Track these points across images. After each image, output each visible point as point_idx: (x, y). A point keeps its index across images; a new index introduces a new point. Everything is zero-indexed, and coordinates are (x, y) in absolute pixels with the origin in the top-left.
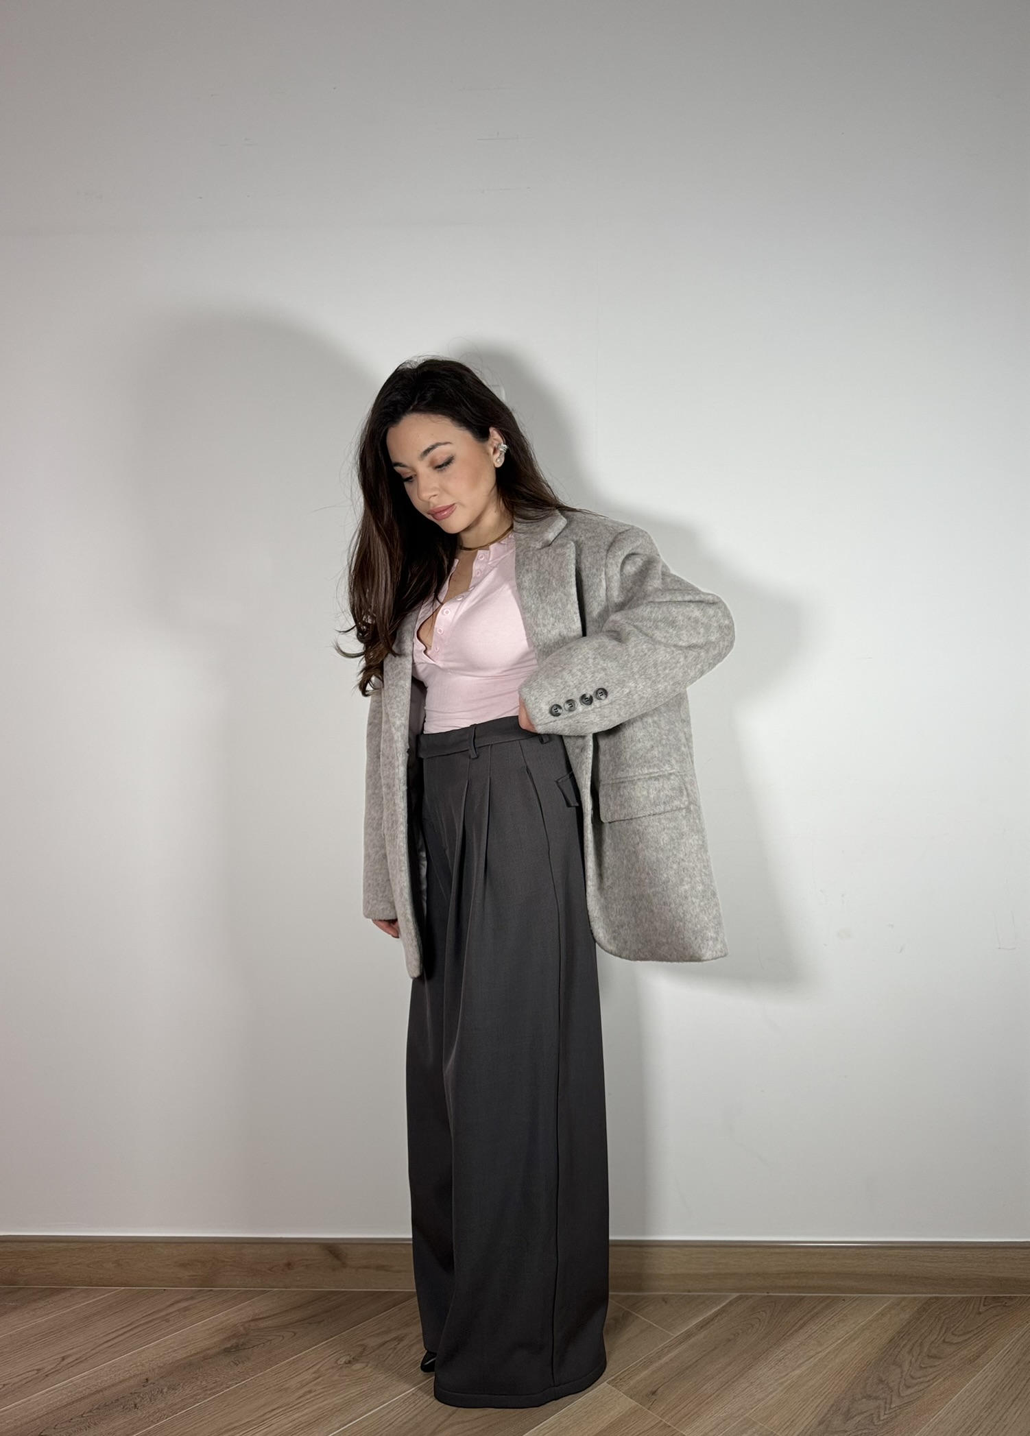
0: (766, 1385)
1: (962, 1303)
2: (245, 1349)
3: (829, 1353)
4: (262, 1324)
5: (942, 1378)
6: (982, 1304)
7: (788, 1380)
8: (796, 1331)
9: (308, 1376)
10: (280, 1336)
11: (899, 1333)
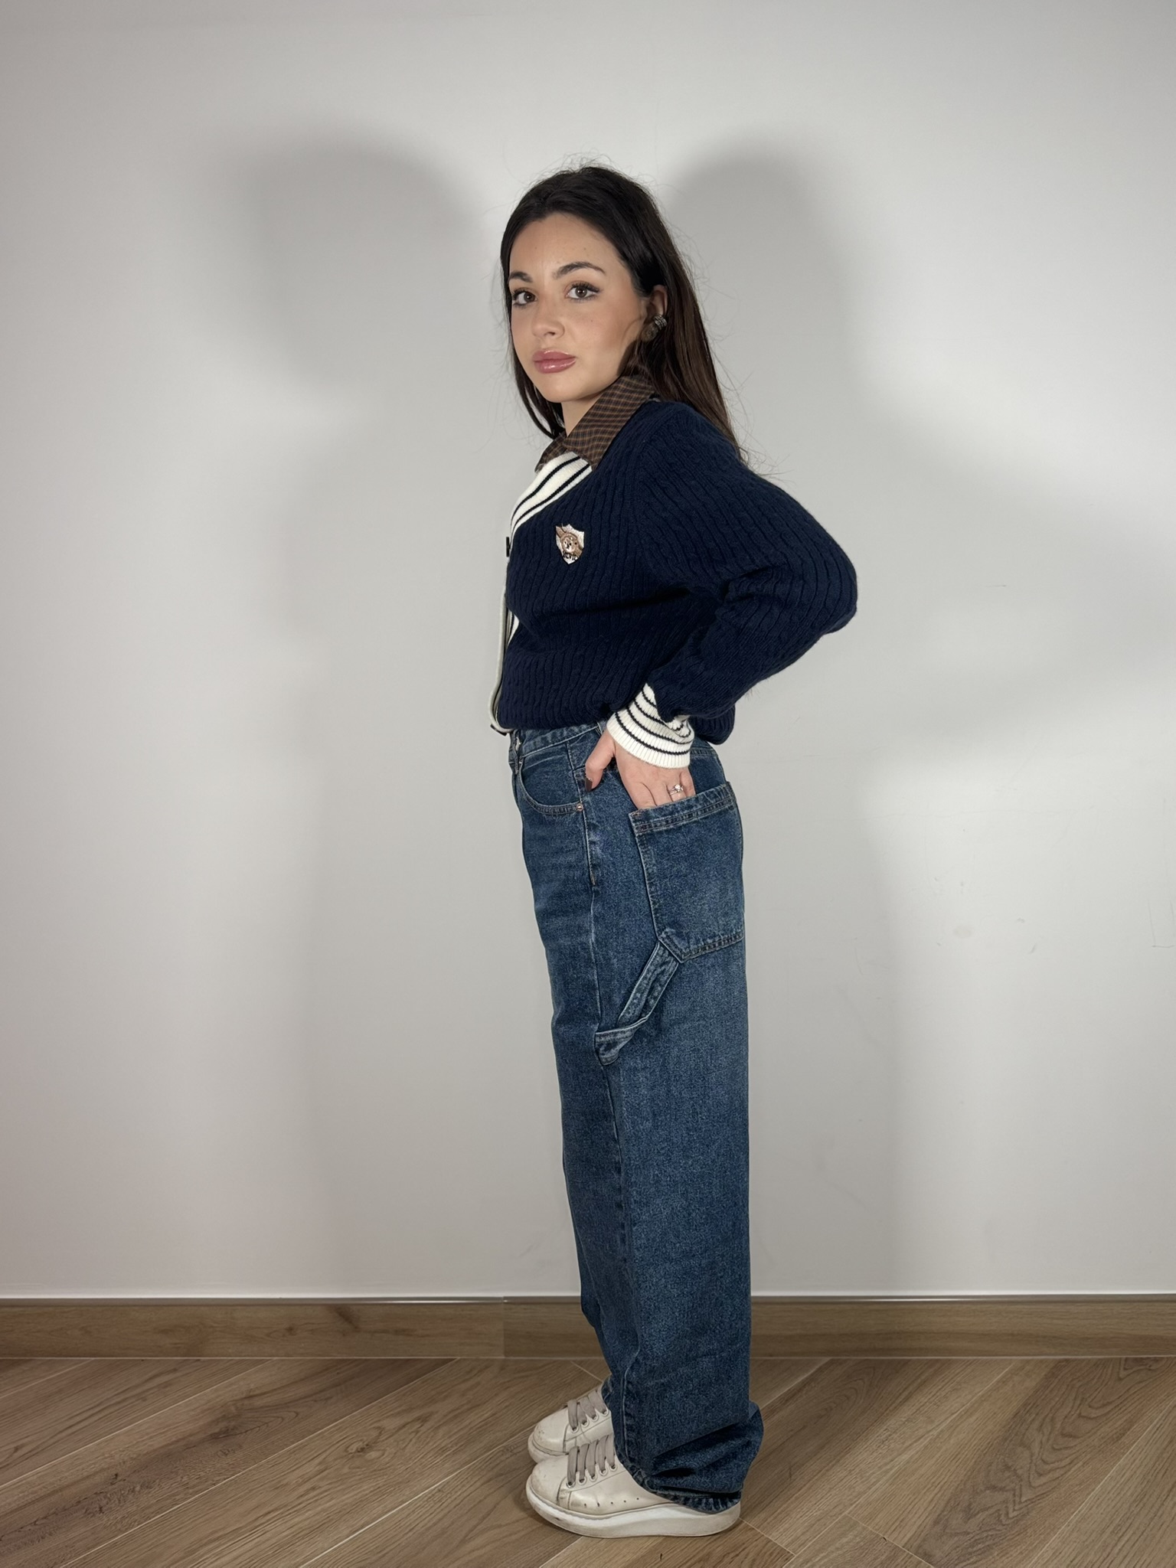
0: (868, 1474)
1: (1098, 1366)
2: (236, 1435)
3: (942, 1431)
4: (258, 1402)
5: (1081, 1463)
6: (1122, 1369)
7: (893, 1467)
8: (902, 1404)
9: (310, 1468)
10: (278, 1417)
11: (1025, 1405)
